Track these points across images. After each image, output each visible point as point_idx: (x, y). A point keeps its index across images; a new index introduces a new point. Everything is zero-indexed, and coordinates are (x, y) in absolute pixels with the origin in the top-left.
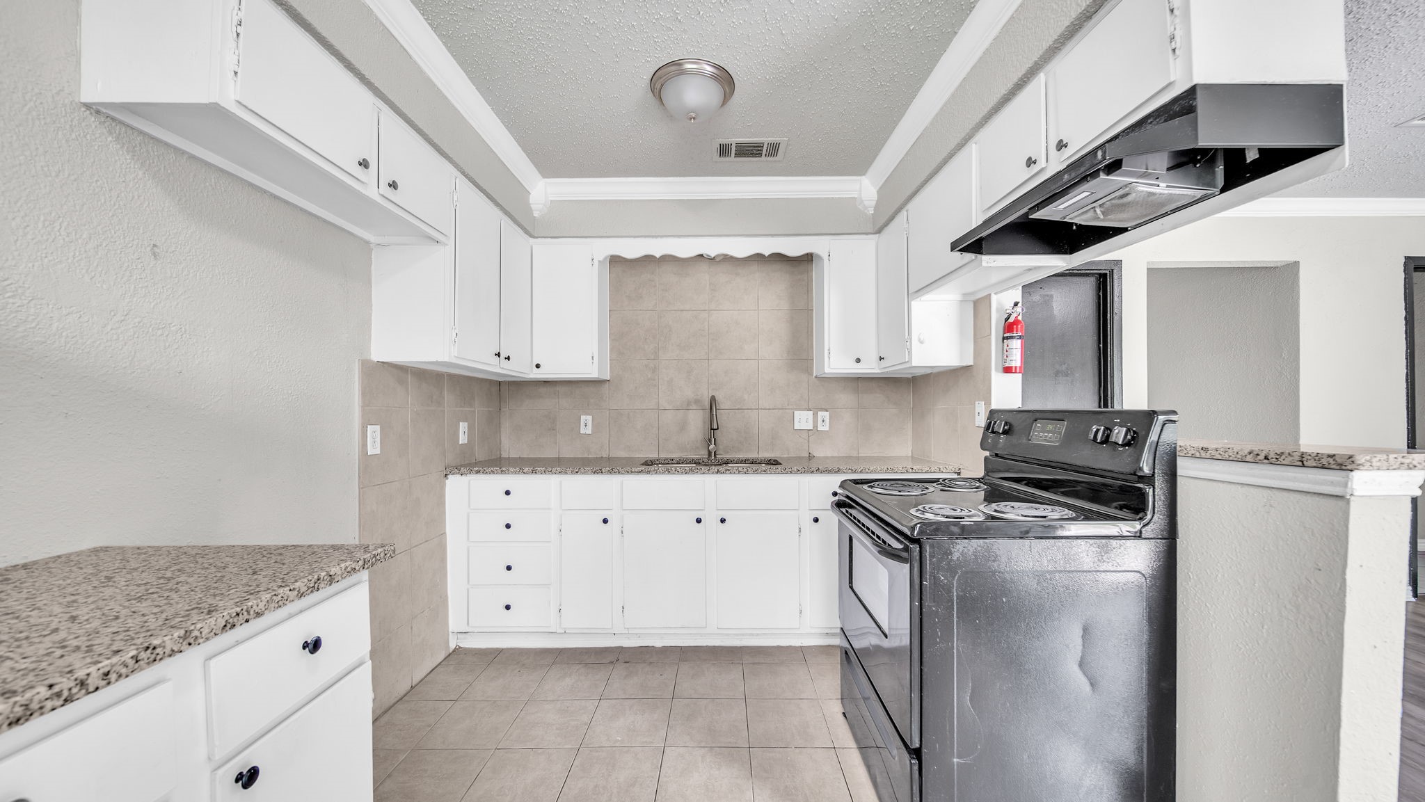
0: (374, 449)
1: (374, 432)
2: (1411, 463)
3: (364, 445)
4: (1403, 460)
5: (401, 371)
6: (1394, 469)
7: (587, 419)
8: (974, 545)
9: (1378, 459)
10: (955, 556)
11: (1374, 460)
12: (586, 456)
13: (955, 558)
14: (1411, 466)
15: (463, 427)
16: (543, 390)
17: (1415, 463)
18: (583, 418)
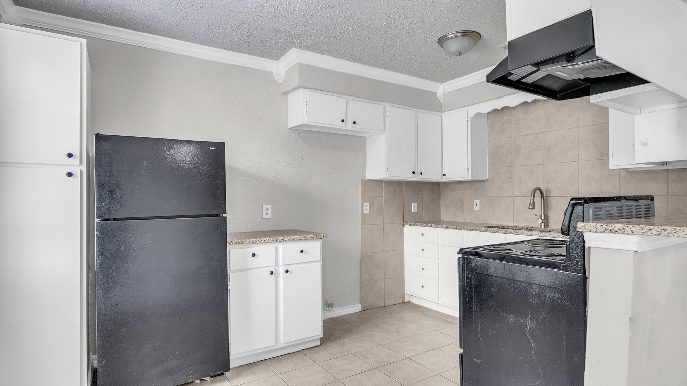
0: (366, 211)
1: (366, 205)
2: (613, 229)
3: (362, 210)
4: (607, 227)
5: (379, 182)
6: (602, 232)
7: (477, 201)
8: (481, 260)
9: (589, 225)
10: (473, 265)
11: (587, 226)
12: (477, 222)
13: (473, 266)
14: (613, 231)
15: (414, 205)
16: (458, 186)
17: (616, 229)
18: (475, 201)
